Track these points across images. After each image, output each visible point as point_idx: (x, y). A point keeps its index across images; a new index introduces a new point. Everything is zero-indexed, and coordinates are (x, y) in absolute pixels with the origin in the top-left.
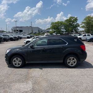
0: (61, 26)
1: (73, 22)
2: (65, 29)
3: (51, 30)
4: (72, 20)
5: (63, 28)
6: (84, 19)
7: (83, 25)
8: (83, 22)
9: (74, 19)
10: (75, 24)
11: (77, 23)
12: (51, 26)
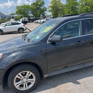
0: (28, 10)
1: (40, 6)
2: (33, 14)
3: (16, 15)
4: (39, 3)
5: (30, 12)
6: (51, 3)
7: (50, 9)
8: (50, 6)
9: (41, 2)
10: (43, 8)
11: (44, 6)
12: (17, 10)
